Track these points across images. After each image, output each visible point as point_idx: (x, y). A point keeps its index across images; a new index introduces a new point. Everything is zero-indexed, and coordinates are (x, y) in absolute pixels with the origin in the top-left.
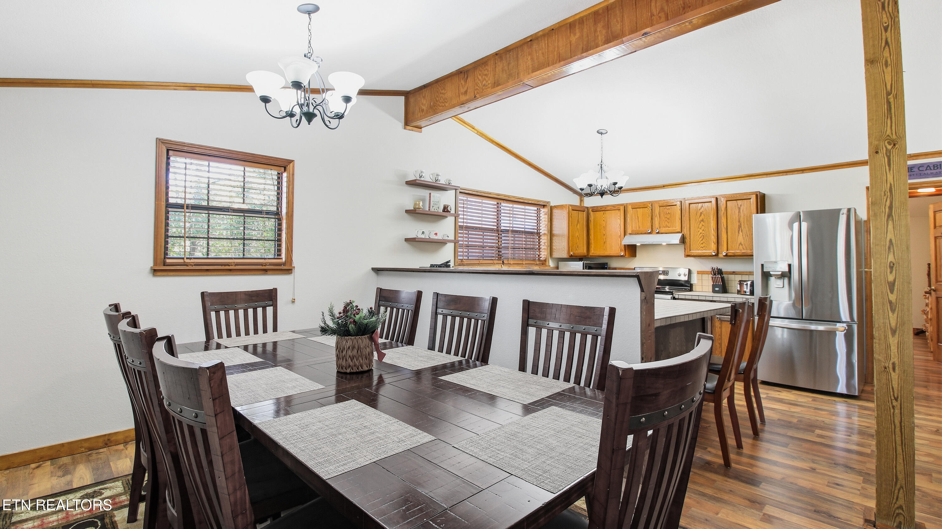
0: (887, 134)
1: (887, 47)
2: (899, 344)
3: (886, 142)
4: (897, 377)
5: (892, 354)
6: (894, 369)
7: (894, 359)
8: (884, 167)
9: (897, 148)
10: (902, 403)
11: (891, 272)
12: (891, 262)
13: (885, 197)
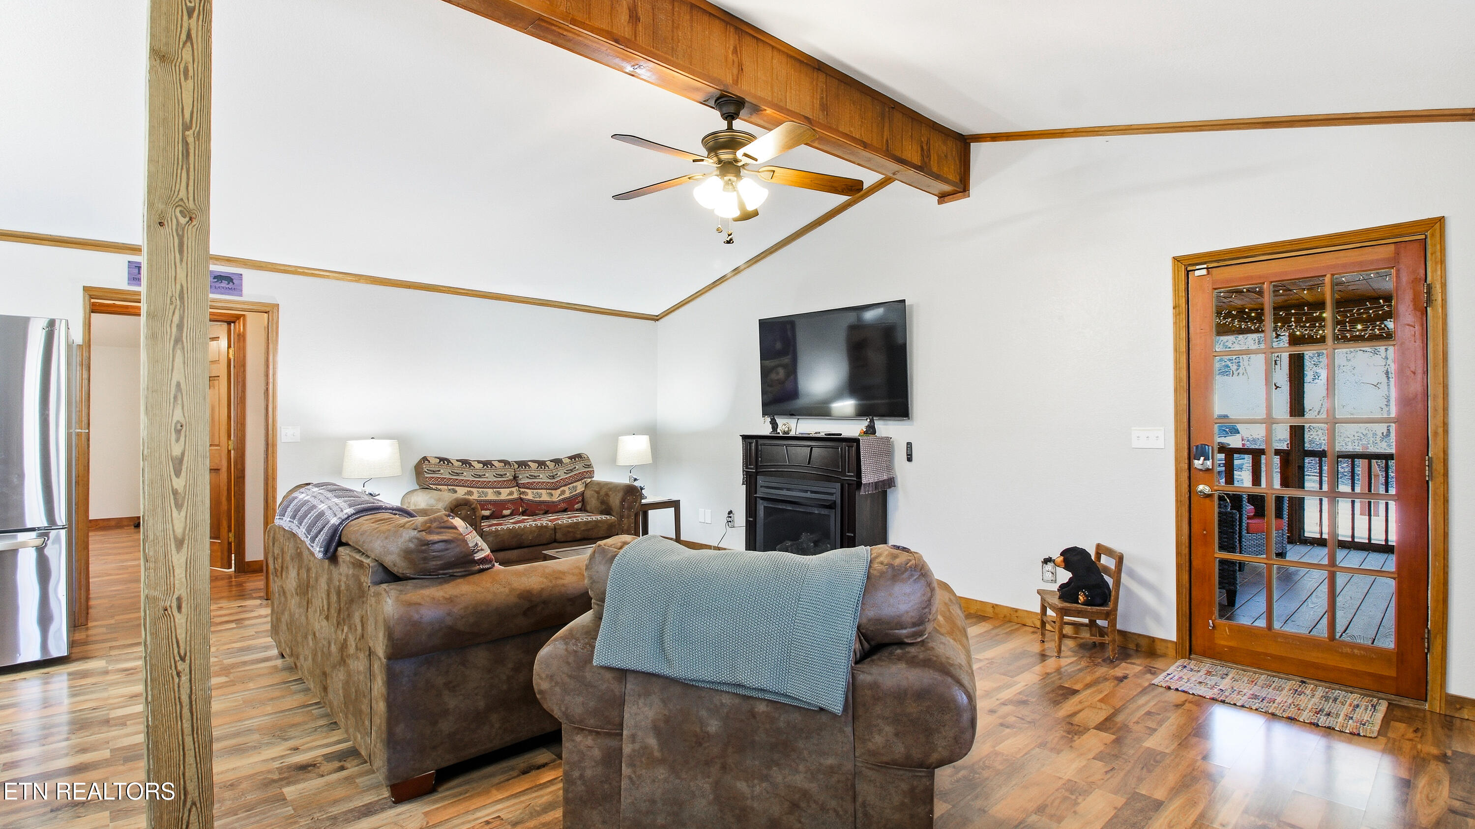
0: (180, 196)
1: (189, 44)
2: (189, 562)
3: (178, 210)
4: (184, 621)
5: (176, 582)
6: (179, 608)
7: (179, 590)
8: (173, 253)
9: (194, 226)
10: (193, 661)
11: (178, 440)
12: (178, 422)
13: (172, 307)
